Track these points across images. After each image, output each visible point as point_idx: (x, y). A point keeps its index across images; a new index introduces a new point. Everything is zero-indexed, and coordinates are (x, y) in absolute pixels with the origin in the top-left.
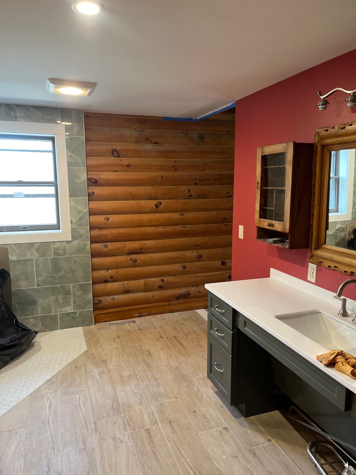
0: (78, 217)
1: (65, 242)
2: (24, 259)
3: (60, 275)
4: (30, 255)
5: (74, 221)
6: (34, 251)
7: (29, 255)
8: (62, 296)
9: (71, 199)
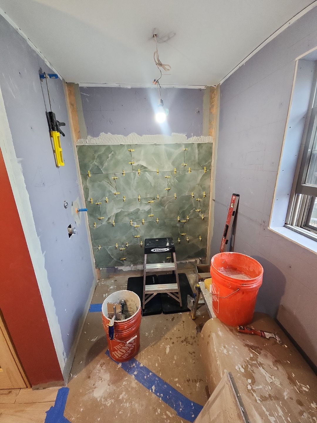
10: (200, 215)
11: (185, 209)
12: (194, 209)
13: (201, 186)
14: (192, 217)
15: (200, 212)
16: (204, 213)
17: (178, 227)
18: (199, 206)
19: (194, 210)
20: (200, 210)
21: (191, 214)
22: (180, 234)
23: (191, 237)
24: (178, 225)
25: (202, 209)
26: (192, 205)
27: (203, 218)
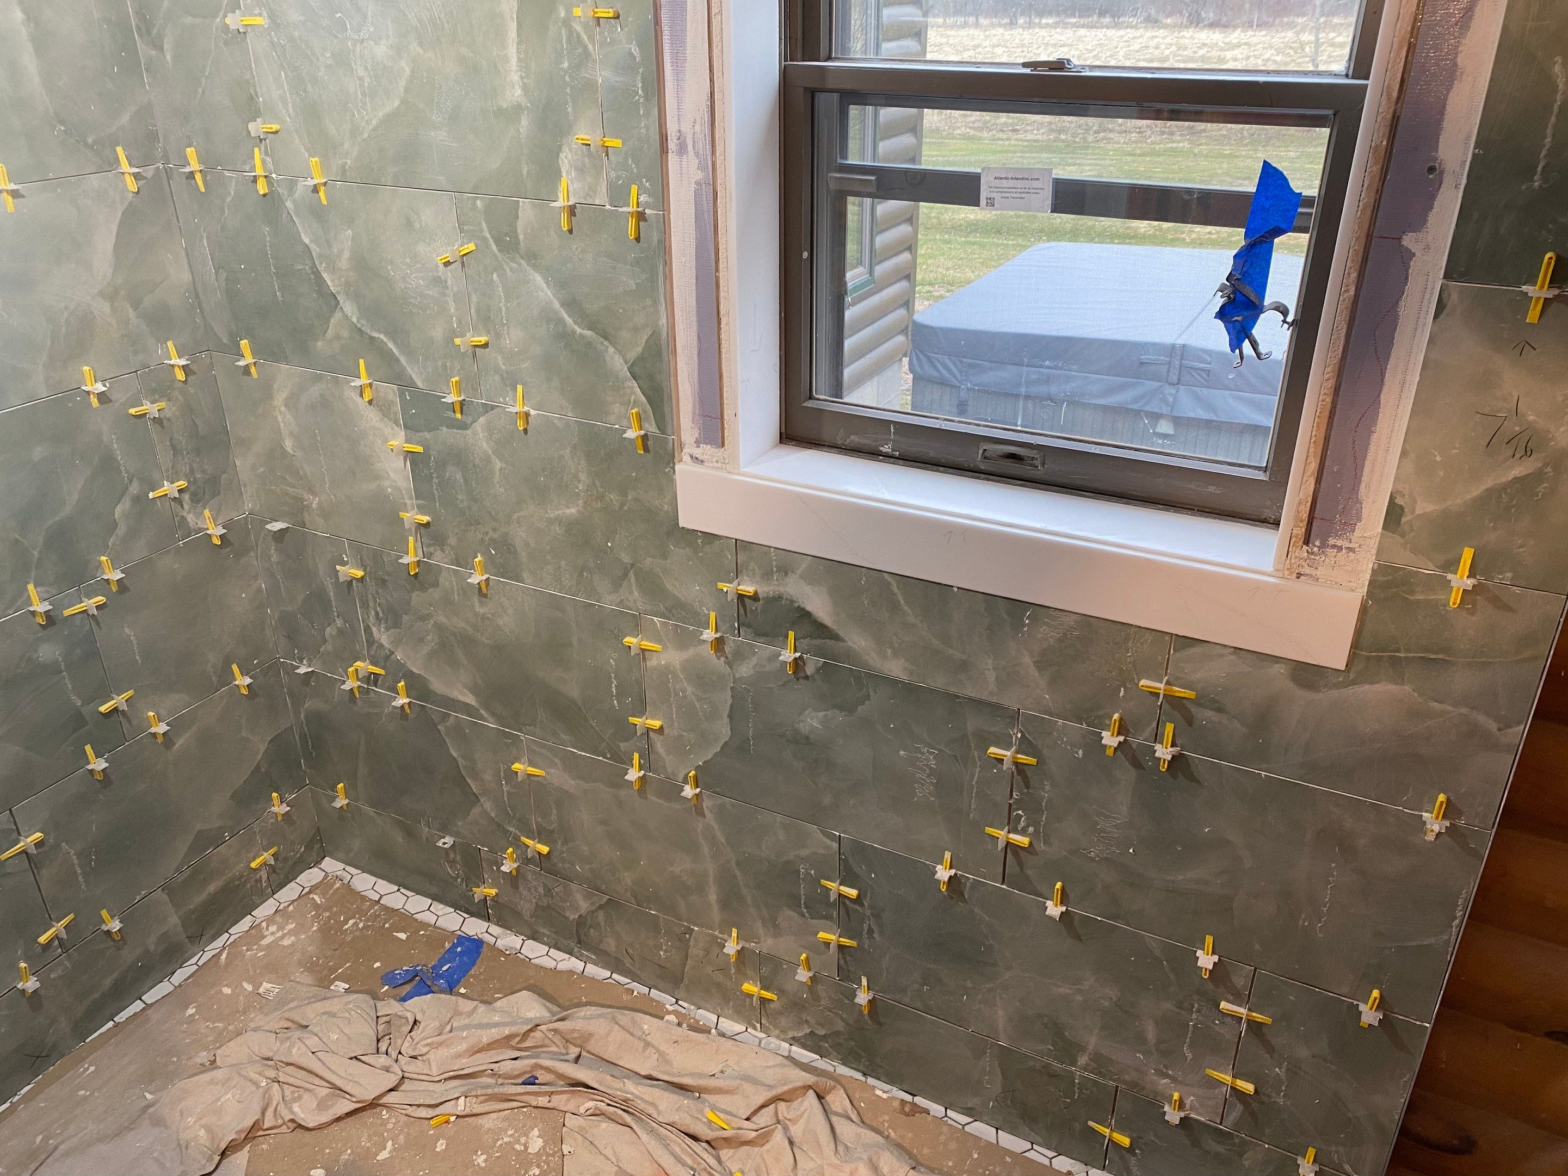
0: (1477, 490)
1: (1280, 669)
2: (953, 689)
3: (1181, 877)
4: (996, 679)
5: (1418, 511)
6: (1027, 660)
7: (991, 676)
8: (1168, 1006)
9: (1455, 296)
10: (190, 518)
11: (68, 510)
12: (135, 488)
13: (136, 305)
14: (140, 550)
15: (186, 497)
16: (215, 493)
17: (52, 669)
18: (164, 458)
19: (140, 499)
20: (182, 483)
21: (122, 529)
22: (86, 711)
23: (176, 701)
24: (48, 652)
25: (192, 471)
26: (108, 464)
27: (216, 531)
